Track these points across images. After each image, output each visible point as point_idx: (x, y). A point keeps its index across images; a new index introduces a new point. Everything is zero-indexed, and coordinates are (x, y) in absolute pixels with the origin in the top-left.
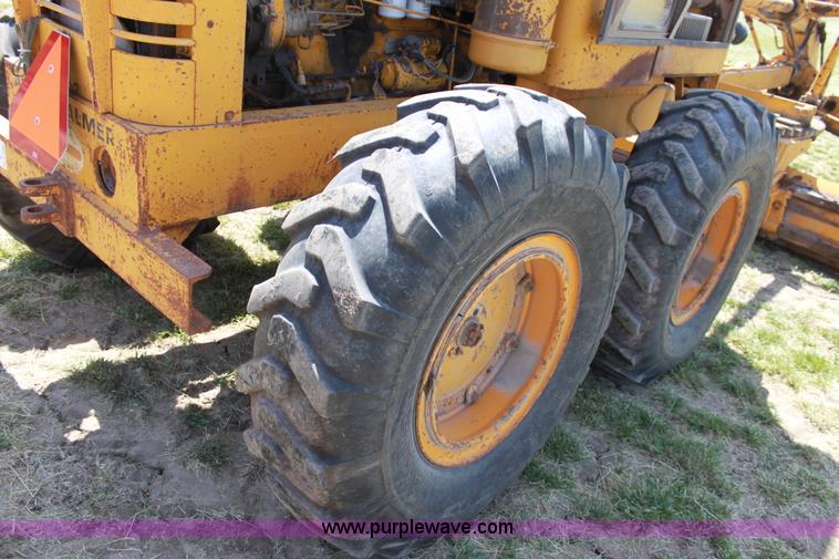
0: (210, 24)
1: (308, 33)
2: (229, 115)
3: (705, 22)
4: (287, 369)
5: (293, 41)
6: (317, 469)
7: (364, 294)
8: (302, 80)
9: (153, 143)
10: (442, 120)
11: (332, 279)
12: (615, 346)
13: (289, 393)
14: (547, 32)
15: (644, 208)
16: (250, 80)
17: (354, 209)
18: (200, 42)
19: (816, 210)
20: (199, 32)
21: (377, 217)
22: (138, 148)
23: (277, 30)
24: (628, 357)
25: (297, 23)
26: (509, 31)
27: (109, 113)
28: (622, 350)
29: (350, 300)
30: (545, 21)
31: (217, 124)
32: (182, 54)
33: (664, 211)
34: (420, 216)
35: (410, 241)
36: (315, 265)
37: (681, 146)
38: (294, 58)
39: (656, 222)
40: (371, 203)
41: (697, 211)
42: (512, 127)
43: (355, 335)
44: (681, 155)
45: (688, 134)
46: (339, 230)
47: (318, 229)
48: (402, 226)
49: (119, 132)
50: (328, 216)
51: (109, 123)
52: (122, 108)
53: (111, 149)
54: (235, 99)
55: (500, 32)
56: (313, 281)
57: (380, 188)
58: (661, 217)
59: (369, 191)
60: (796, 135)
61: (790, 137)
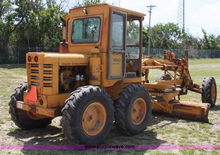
0: (55, 83)
1: (66, 83)
2: (57, 94)
3: (134, 74)
4: (66, 116)
5: (64, 85)
6: (70, 127)
7: (74, 106)
8: (66, 90)
9: (49, 97)
10: (81, 89)
11: (70, 105)
12: (121, 127)
13: (67, 119)
14: (99, 79)
15: (120, 103)
16: (59, 90)
17: (72, 98)
18: (54, 85)
19: (179, 107)
20: (53, 84)
21: (75, 99)
22: (47, 98)
23: (62, 83)
24: (124, 128)
25: (64, 82)
26: (94, 80)
27: (42, 95)
28: (122, 127)
29: (72, 107)
30: (98, 78)
31: (55, 95)
32: (51, 86)
33: (122, 102)
34: (79, 98)
35: (78, 100)
36: (68, 104)
37: (124, 93)
38: (64, 87)
39: (122, 104)
40: (74, 98)
41: (128, 102)
42: (89, 89)
43: (73, 111)
44: (124, 94)
45: (125, 91)
46: (71, 101)
47: (69, 101)
48: (77, 99)
49: (44, 96)
50: (70, 100)
51: (42, 96)
52: (44, 94)
53: (43, 99)
54: (58, 92)
55: (92, 80)
56: (68, 106)
57: (75, 96)
58: (122, 103)
59: (74, 97)
60: (171, 92)
61: (170, 93)
